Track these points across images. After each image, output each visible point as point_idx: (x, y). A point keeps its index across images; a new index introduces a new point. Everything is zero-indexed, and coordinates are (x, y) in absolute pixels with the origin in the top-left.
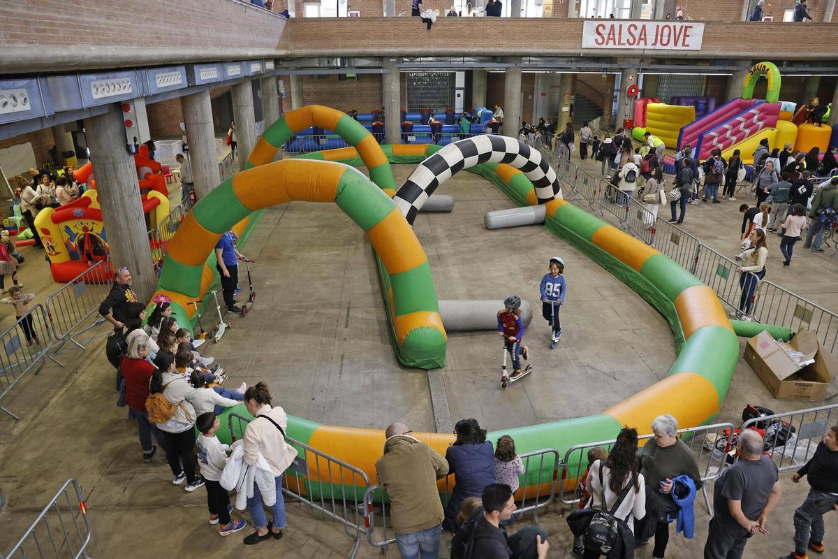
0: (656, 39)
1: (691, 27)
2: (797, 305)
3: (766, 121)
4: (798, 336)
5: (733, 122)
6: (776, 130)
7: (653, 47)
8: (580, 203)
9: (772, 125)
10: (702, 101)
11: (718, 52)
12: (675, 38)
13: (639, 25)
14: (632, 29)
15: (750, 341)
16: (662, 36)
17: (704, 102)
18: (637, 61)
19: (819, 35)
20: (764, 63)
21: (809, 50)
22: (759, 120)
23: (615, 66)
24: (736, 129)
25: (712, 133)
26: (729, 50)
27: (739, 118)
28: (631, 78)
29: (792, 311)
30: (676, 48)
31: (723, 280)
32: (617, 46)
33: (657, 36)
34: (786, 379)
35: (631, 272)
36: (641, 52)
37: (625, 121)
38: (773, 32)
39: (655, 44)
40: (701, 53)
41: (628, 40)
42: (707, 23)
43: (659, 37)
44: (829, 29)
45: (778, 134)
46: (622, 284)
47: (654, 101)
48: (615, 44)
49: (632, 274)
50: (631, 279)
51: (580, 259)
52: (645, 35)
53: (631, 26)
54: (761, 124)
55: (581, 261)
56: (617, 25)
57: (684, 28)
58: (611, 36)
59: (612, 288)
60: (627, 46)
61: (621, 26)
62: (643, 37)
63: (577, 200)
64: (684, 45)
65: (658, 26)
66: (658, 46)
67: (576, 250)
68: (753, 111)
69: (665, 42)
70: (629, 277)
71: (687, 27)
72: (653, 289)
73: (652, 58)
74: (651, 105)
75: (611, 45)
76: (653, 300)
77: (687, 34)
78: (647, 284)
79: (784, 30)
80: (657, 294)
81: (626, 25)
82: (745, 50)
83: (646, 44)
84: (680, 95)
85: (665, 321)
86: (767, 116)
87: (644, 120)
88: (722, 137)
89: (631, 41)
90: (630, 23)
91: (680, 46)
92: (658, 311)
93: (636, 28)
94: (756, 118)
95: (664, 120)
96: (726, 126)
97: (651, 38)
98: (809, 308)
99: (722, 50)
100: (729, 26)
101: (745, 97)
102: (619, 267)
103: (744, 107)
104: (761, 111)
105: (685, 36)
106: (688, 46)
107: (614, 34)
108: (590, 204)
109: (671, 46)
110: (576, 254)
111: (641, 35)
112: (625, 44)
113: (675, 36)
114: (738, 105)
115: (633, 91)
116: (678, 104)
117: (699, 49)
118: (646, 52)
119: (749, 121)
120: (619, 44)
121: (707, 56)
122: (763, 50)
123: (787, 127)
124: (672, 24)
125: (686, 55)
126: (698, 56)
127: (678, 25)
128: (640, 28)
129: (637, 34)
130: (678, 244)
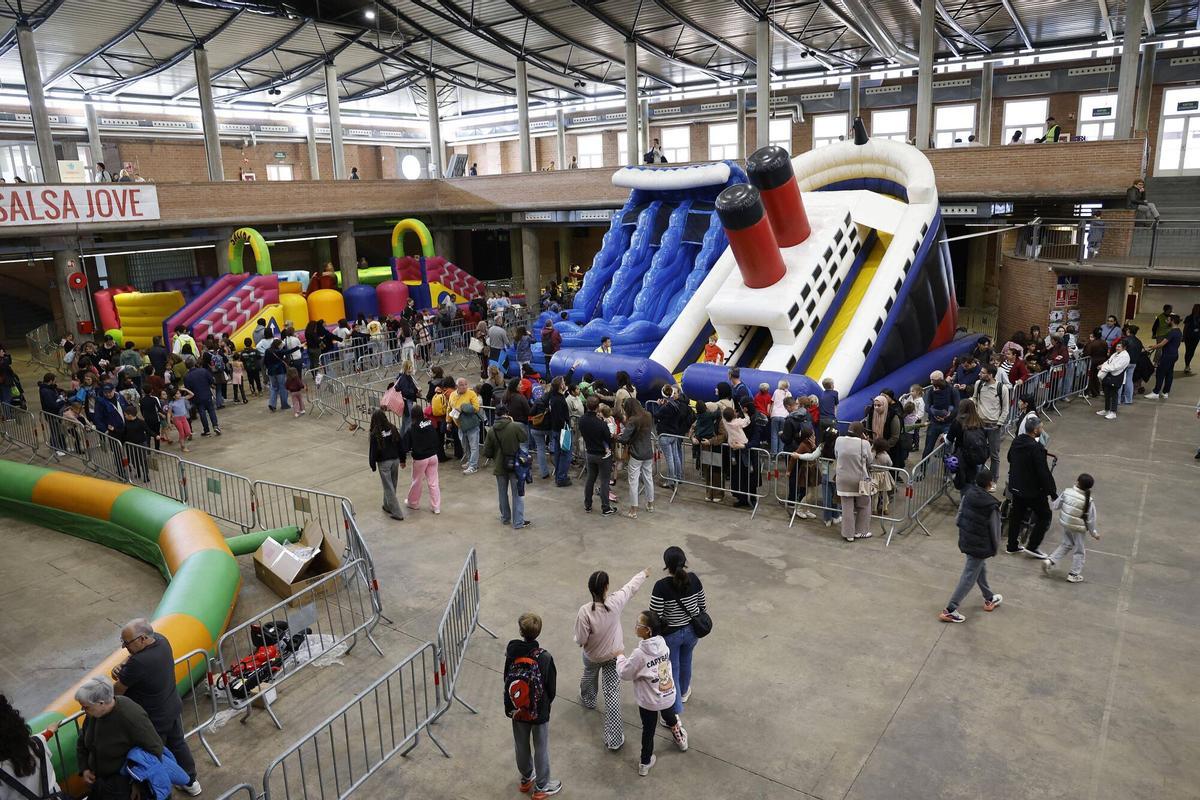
0: (92, 209)
1: (138, 191)
2: (294, 497)
3: (266, 297)
4: (305, 531)
5: (225, 303)
6: (280, 306)
7: (90, 220)
8: (20, 453)
9: (274, 300)
10: (196, 283)
11: (184, 219)
12: (119, 207)
13: (59, 190)
14: (49, 197)
15: (256, 555)
16: (98, 204)
17: (199, 283)
18: (72, 239)
19: (299, 193)
20: (243, 230)
21: (294, 211)
22: (258, 296)
23: (38, 249)
24: (232, 312)
25: (204, 322)
26: (198, 217)
27: (232, 299)
28: (69, 263)
29: (291, 505)
30: (123, 219)
31: (218, 496)
32: (31, 222)
33: (91, 204)
34: (295, 581)
35: (99, 524)
36: (74, 227)
37: (79, 323)
38: (245, 192)
39: (92, 214)
40: (162, 223)
41: (47, 213)
42: (158, 185)
43: (95, 206)
44: (308, 188)
45: (285, 309)
46: (91, 545)
47: (125, 290)
48: (26, 218)
49: (101, 527)
50: (103, 534)
51: (22, 531)
52: (72, 204)
53: (45, 192)
54: (261, 301)
55: (24, 533)
56: (21, 192)
57: (128, 193)
58: (17, 208)
59: (76, 554)
60: (48, 221)
61: (29, 194)
62: (69, 206)
63: (14, 450)
64: (134, 214)
65: (89, 192)
66: (97, 217)
67: (14, 522)
68: (246, 287)
69: (105, 210)
70: (99, 532)
71: (131, 192)
72: (131, 536)
73: (95, 234)
74: (121, 297)
75: (20, 220)
76: (134, 551)
77: (135, 199)
78: (122, 533)
79: (257, 190)
80: (136, 540)
81: (37, 192)
82: (220, 215)
83: (77, 216)
84: (165, 278)
85: (156, 571)
86: (266, 292)
87: (117, 319)
88: (218, 324)
89: (53, 212)
90: (44, 188)
91: (129, 216)
92: (144, 561)
93: (54, 195)
94: (252, 295)
95: (144, 314)
96: (218, 310)
97: (83, 209)
98: (304, 495)
99: (190, 217)
100: (189, 187)
101: (235, 272)
102: (83, 523)
103: (236, 284)
104: (256, 285)
105: (133, 202)
106: (141, 215)
107: (20, 205)
108: (34, 450)
109: (116, 216)
110: (13, 526)
111: (65, 204)
112: (43, 218)
113: (119, 204)
114: (230, 283)
115: (78, 281)
116: (165, 289)
117: (158, 217)
118: (81, 227)
119: (245, 300)
120: (34, 218)
121: (171, 226)
122: (241, 214)
123: (293, 301)
124: (109, 188)
125: (142, 227)
126: (159, 226)
127: (119, 189)
128: (61, 196)
129: (59, 202)
130: (157, 470)
